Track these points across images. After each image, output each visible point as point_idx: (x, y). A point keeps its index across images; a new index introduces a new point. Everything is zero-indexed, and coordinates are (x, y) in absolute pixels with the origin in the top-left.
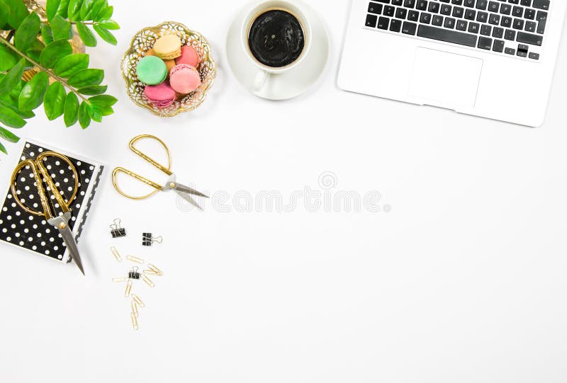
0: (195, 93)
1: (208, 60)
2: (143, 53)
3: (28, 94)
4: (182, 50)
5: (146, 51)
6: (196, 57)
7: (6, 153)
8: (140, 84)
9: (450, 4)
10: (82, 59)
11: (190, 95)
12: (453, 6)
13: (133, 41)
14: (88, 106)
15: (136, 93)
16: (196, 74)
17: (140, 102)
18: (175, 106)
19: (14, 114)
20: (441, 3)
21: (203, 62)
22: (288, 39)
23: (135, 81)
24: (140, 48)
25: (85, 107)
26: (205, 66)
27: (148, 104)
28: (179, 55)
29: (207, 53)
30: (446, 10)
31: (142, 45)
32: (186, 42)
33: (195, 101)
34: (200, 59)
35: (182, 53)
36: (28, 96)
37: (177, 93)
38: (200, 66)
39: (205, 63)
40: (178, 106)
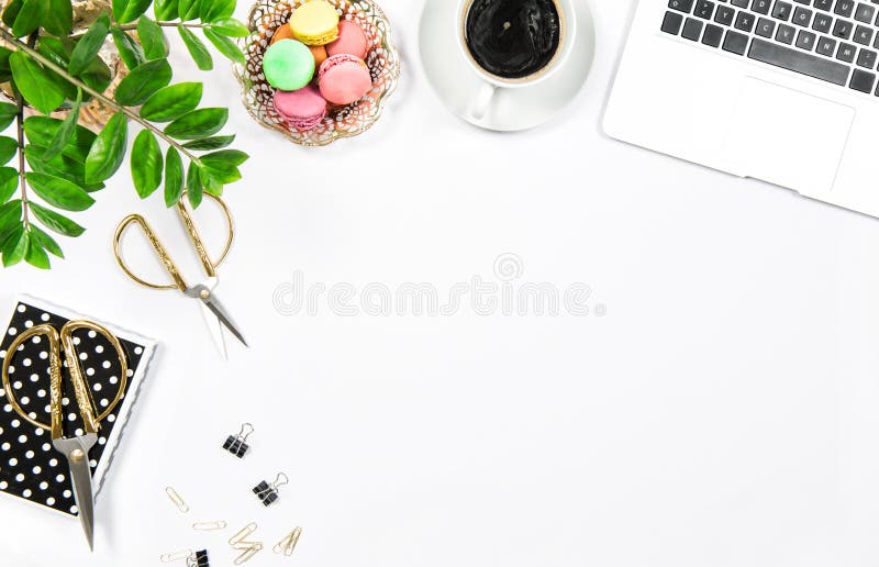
0: (359, 102)
1: (384, 46)
2: (269, 34)
3: (99, 154)
4: (340, 27)
5: (274, 29)
6: (363, 41)
7: (63, 257)
8: (264, 87)
9: (810, 7)
10: (190, 91)
11: (351, 107)
12: (815, 11)
13: (254, 12)
14: (198, 168)
15: (258, 104)
16: (363, 70)
17: (267, 119)
18: (327, 128)
19: (74, 188)
20: (795, 5)
21: (374, 48)
22: (532, 29)
23: (255, 83)
24: (263, 22)
25: (194, 171)
26: (378, 57)
27: (280, 124)
28: (336, 37)
29: (384, 34)
30: (803, 17)
31: (267, 19)
32: (345, 12)
33: (361, 118)
34: (370, 44)
35: (339, 35)
36: (99, 158)
37: (329, 103)
38: (369, 55)
39: (379, 51)
40: (332, 127)
